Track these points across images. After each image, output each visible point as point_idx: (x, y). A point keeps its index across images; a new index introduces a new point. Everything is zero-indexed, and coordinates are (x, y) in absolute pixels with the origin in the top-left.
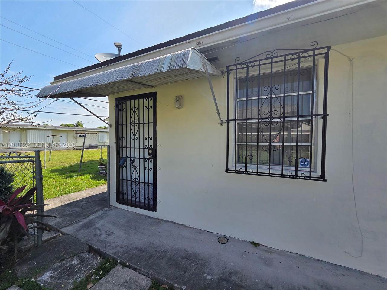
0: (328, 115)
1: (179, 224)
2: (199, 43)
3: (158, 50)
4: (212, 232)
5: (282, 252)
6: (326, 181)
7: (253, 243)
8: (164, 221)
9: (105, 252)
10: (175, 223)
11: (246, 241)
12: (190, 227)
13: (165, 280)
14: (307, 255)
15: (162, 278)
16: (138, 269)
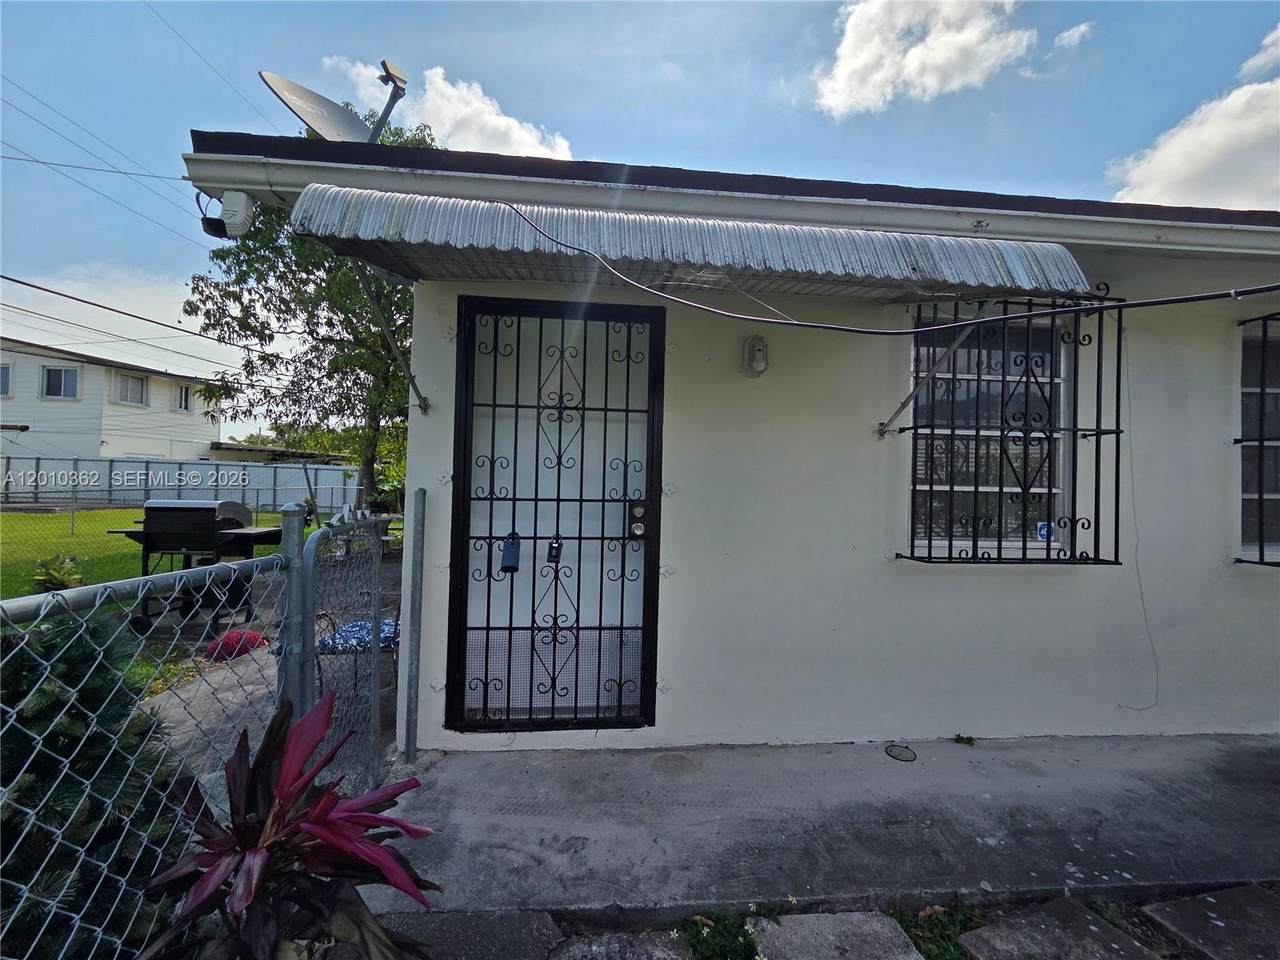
0: (1122, 431)
1: (747, 746)
2: (979, 222)
3: (864, 201)
4: (853, 743)
5: (1020, 741)
6: (1121, 564)
7: (959, 740)
8: (693, 751)
9: (651, 905)
10: (732, 747)
11: (941, 740)
12: (784, 746)
13: (926, 893)
14: (1061, 733)
15: (916, 892)
16: (822, 902)
